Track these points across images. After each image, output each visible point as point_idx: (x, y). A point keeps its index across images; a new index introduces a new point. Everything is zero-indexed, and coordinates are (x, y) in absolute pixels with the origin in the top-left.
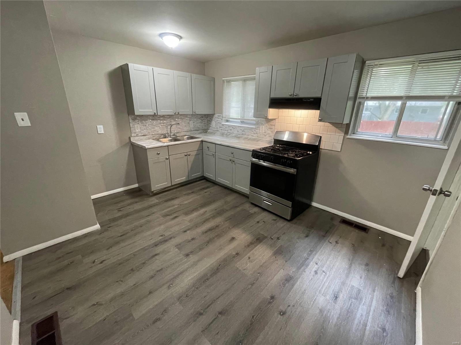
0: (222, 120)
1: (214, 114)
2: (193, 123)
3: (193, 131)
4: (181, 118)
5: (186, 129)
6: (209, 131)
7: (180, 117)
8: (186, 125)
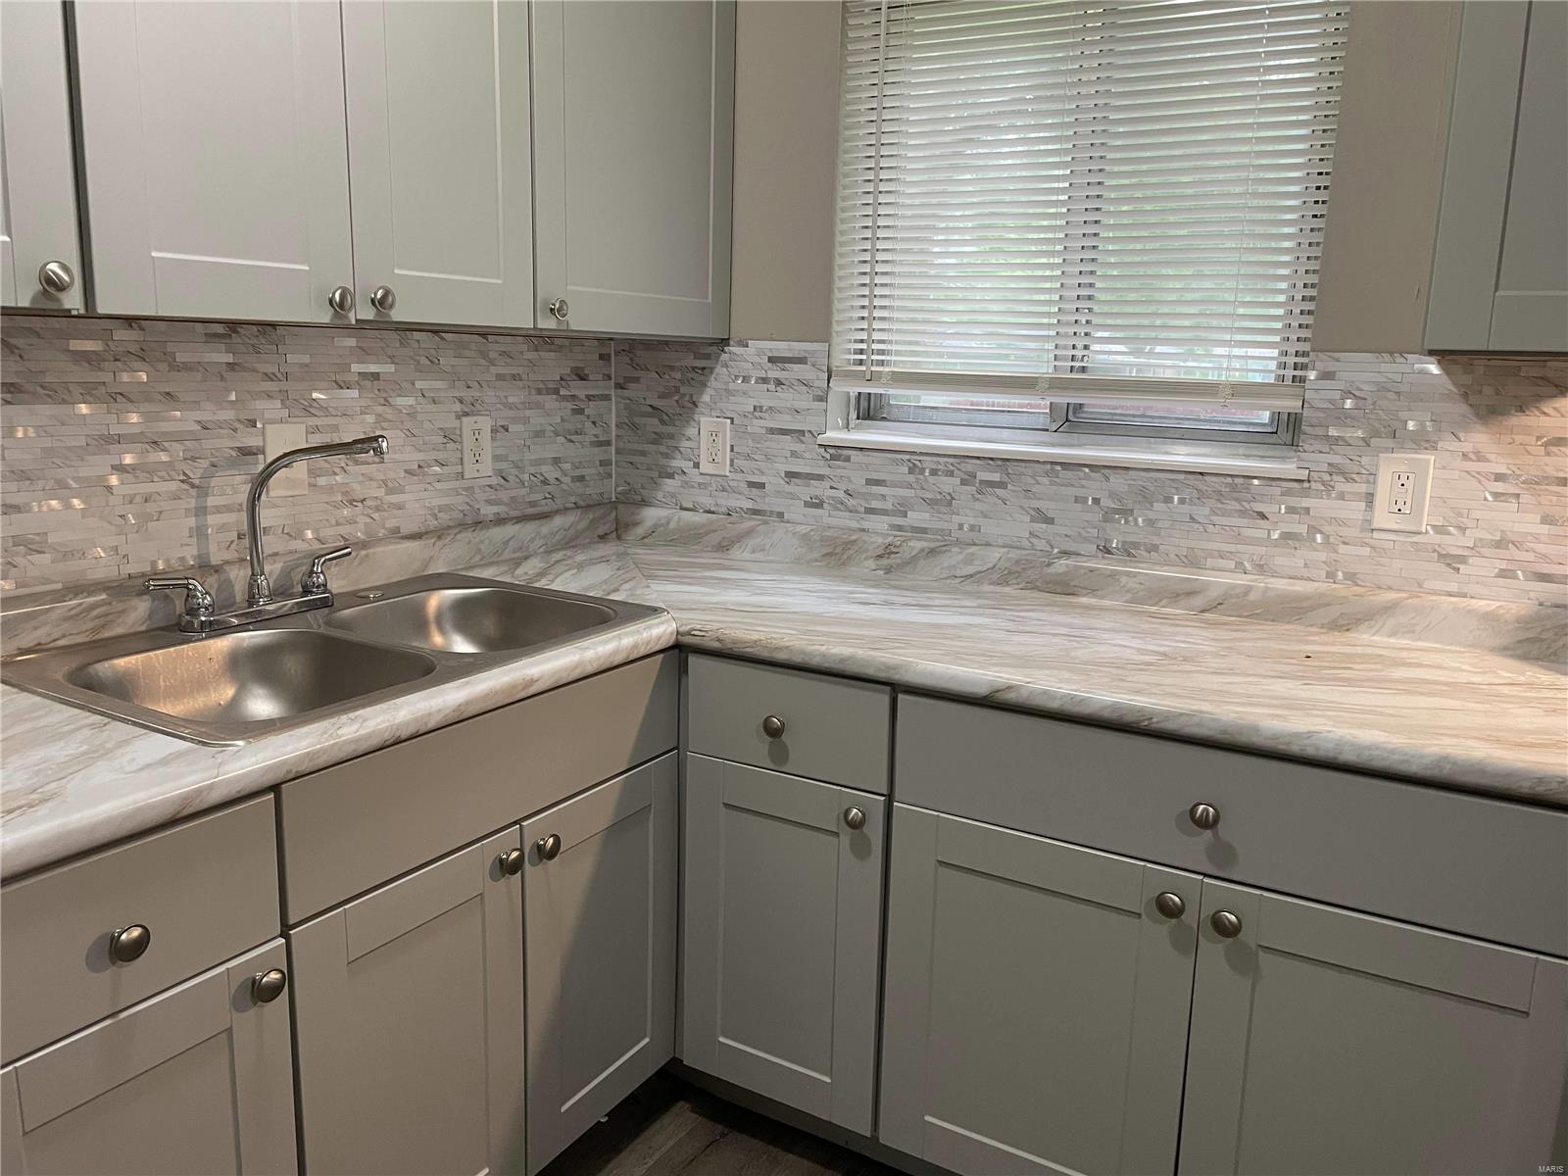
0: (822, 398)
1: (725, 342)
2: (494, 431)
3: (500, 521)
4: (376, 376)
5: (418, 503)
6: (651, 515)
7: (356, 368)
8: (421, 456)
